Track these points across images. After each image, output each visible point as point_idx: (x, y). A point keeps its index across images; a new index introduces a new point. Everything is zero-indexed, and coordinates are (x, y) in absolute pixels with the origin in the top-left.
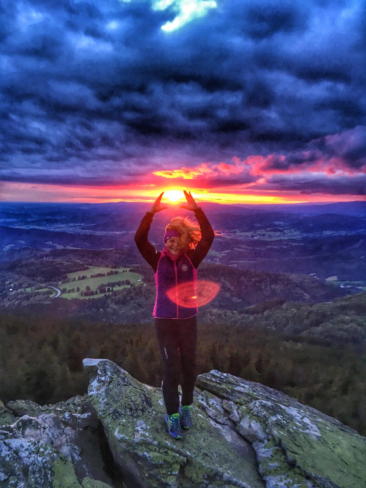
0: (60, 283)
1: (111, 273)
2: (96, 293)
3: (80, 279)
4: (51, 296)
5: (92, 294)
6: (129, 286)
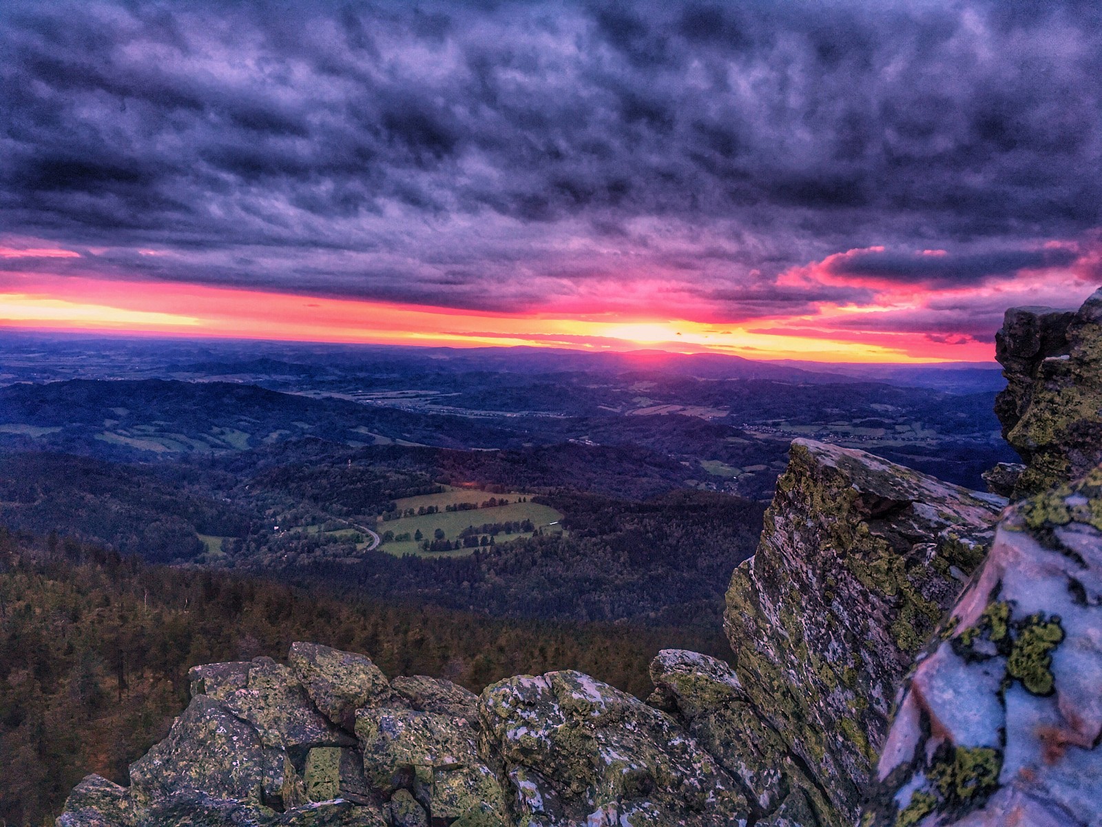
0: (380, 518)
1: (491, 504)
2: (457, 547)
3: (422, 512)
4: (359, 547)
5: (447, 547)
6: (529, 536)
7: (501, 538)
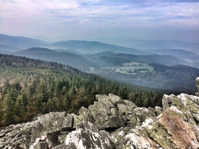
0: (119, 66)
1: (140, 65)
2: (133, 72)
3: (127, 66)
4: (116, 71)
5: (131, 72)
6: (147, 71)
7: (141, 72)
